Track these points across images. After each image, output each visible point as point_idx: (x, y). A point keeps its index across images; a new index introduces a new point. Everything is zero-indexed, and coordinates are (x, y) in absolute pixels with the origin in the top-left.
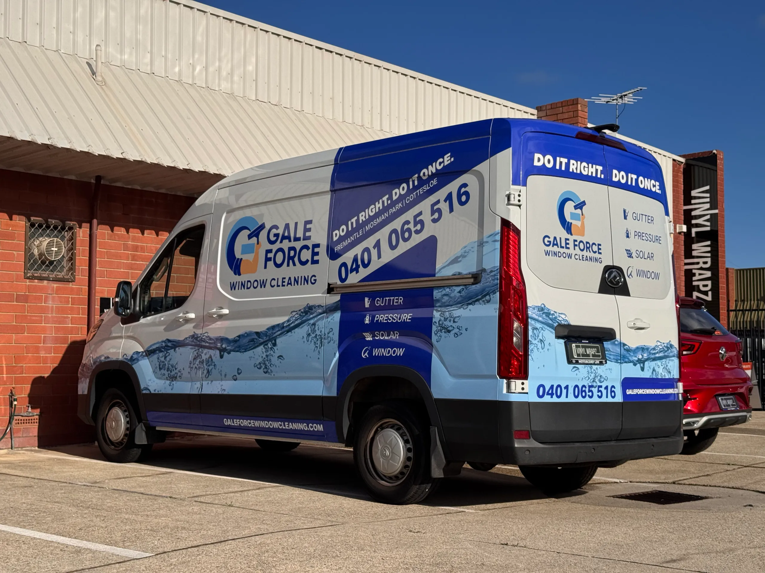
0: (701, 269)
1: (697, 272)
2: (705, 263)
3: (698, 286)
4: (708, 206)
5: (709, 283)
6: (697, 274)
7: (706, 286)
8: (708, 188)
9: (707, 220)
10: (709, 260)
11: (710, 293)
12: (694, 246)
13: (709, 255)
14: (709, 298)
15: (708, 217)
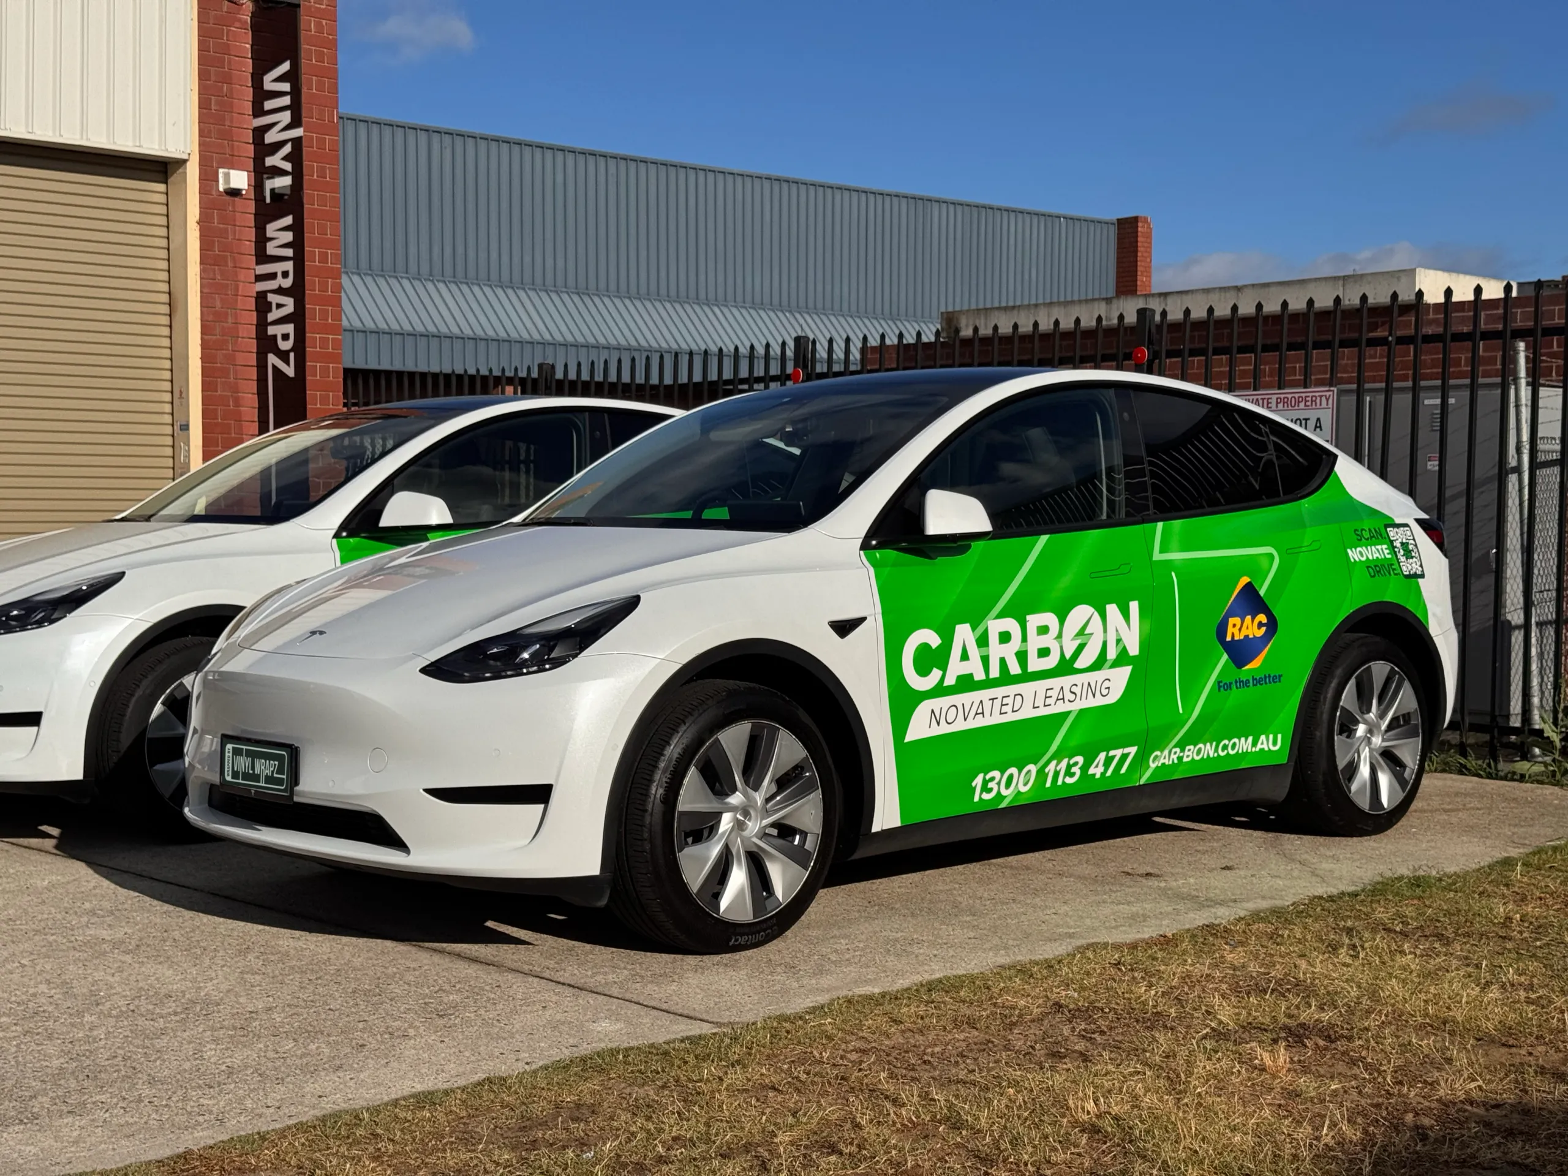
0: (280, 291)
1: (273, 298)
2: (285, 274)
3: (275, 336)
4: (286, 117)
5: (289, 328)
6: (274, 306)
7: (285, 337)
8: (285, 67)
9: (285, 158)
10: (289, 266)
11: (292, 355)
12: (271, 229)
13: (289, 252)
14: (290, 371)
15: (287, 149)
